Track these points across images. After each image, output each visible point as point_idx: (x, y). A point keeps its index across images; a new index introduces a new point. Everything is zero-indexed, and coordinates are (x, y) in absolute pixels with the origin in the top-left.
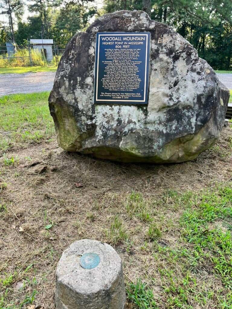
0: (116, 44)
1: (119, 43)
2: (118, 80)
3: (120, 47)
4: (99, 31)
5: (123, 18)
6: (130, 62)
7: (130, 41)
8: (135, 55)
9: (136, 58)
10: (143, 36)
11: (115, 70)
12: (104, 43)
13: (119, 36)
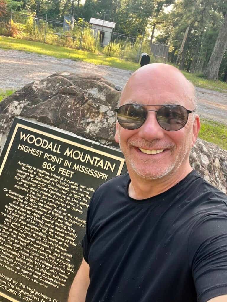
0: (46, 160)
1: (54, 159)
2: (24, 247)
3: (53, 168)
4: (21, 115)
5: (82, 100)
6: (61, 214)
7: (78, 162)
8: (80, 200)
9: (78, 208)
10: (112, 161)
11: (25, 221)
12: (22, 147)
13: (59, 142)
